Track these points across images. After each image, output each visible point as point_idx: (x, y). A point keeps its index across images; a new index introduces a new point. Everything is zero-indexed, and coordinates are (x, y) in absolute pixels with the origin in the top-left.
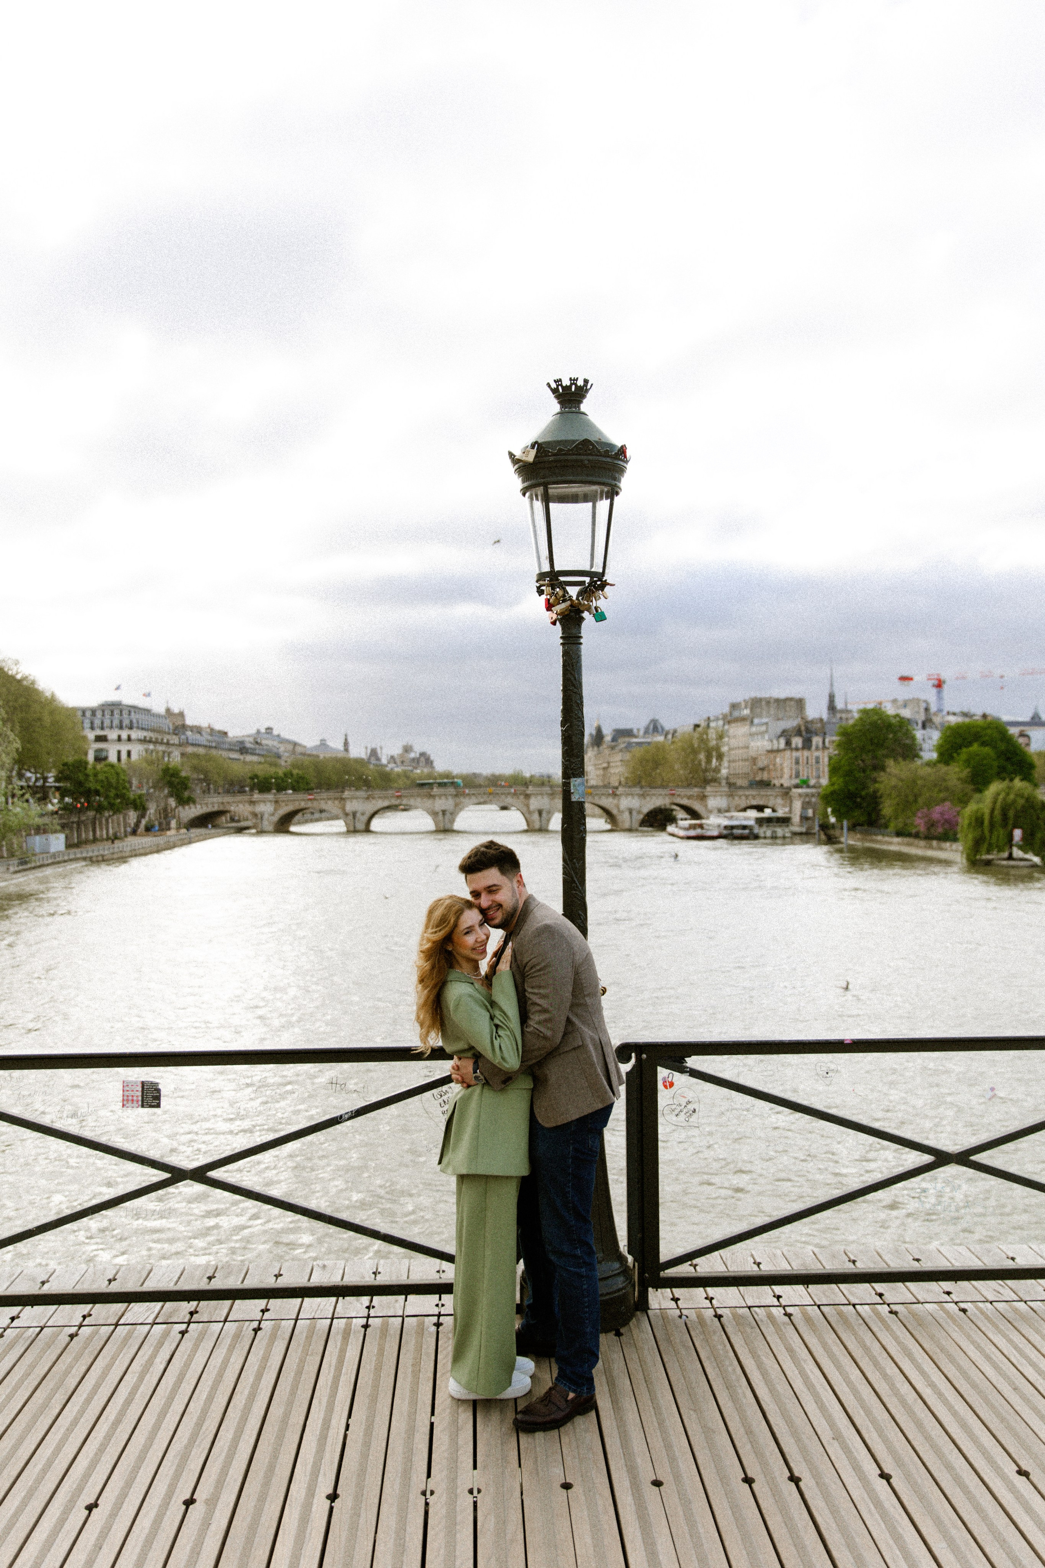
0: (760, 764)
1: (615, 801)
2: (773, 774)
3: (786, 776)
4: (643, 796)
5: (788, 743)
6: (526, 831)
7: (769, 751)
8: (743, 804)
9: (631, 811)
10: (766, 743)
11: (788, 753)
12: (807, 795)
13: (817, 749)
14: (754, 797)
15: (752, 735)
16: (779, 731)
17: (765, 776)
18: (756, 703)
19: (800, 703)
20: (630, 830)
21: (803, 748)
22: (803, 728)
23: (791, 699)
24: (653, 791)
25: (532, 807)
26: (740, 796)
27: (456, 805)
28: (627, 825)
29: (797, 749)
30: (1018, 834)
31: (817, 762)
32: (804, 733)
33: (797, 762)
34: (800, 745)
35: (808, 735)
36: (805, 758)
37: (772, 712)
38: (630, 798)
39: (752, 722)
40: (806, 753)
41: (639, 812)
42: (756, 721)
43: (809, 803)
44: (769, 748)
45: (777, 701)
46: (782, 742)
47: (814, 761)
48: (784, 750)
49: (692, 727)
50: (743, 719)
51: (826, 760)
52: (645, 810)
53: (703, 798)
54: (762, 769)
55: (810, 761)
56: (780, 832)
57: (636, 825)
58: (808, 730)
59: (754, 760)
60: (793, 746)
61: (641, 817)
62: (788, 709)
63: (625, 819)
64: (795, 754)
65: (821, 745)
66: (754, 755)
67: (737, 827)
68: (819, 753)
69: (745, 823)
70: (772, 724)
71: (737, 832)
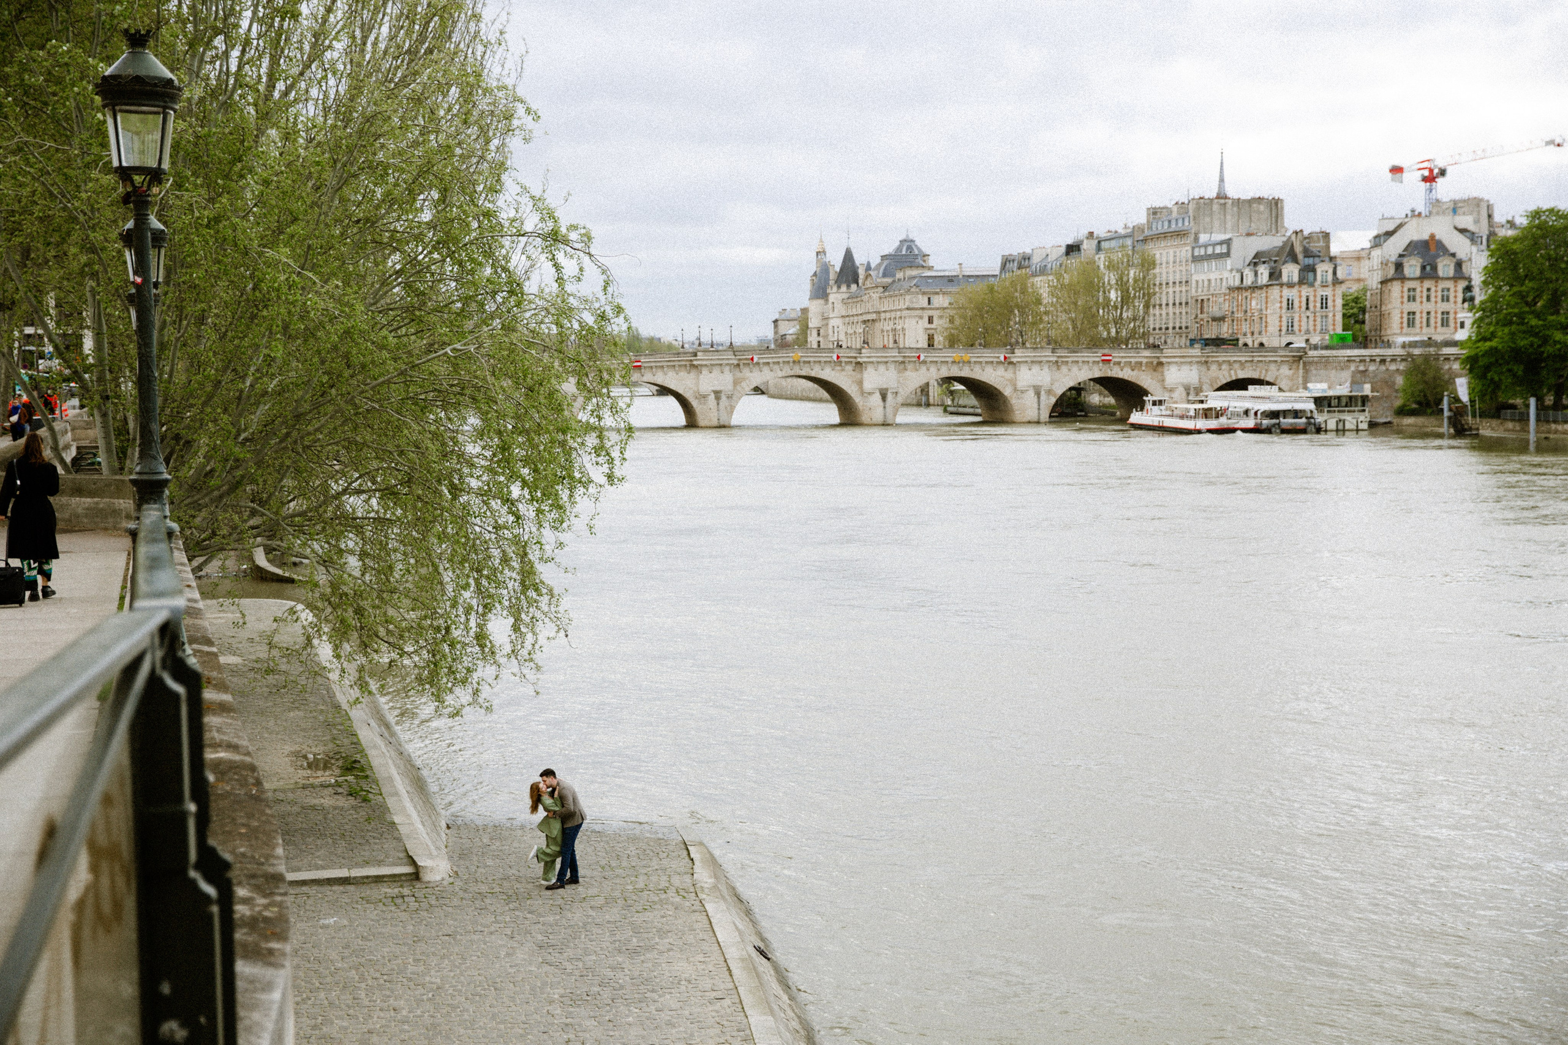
0: (1216, 311)
1: (1009, 375)
2: (1245, 327)
3: (1273, 328)
4: (1056, 365)
5: (1275, 275)
7: (1231, 289)
8: (1225, 377)
9: (1037, 390)
10: (1226, 274)
11: (1275, 292)
13: (1324, 286)
14: (1243, 364)
15: (1196, 260)
16: (1250, 255)
17: (1225, 331)
18: (1203, 206)
19: (1275, 206)
20: (1037, 422)
21: (1301, 282)
22: (1298, 249)
23: (1260, 200)
24: (1073, 357)
25: (868, 386)
27: (736, 383)
28: (1032, 414)
29: (1291, 285)
31: (1324, 304)
32: (1300, 257)
33: (1290, 306)
34: (1296, 278)
35: (1310, 261)
36: (1304, 299)
37: (1230, 221)
38: (1036, 369)
39: (1196, 239)
40: (1305, 291)
41: (1049, 392)
42: (1203, 238)
44: (1237, 283)
45: (1238, 203)
46: (1264, 271)
47: (1319, 305)
48: (1266, 286)
49: (1063, 250)
50: (1180, 234)
51: (1339, 302)
52: (1060, 390)
53: (1158, 367)
54: (1219, 319)
55: (1311, 305)
57: (1045, 415)
58: (1307, 253)
59: (1200, 304)
60: (1285, 279)
61: (1053, 400)
62: (1255, 216)
63: (1025, 405)
64: (1287, 292)
65: (1330, 277)
66: (1201, 294)
67: (1285, 413)
68: (1328, 292)
69: (1298, 406)
70: (1237, 242)
71: (1287, 422)
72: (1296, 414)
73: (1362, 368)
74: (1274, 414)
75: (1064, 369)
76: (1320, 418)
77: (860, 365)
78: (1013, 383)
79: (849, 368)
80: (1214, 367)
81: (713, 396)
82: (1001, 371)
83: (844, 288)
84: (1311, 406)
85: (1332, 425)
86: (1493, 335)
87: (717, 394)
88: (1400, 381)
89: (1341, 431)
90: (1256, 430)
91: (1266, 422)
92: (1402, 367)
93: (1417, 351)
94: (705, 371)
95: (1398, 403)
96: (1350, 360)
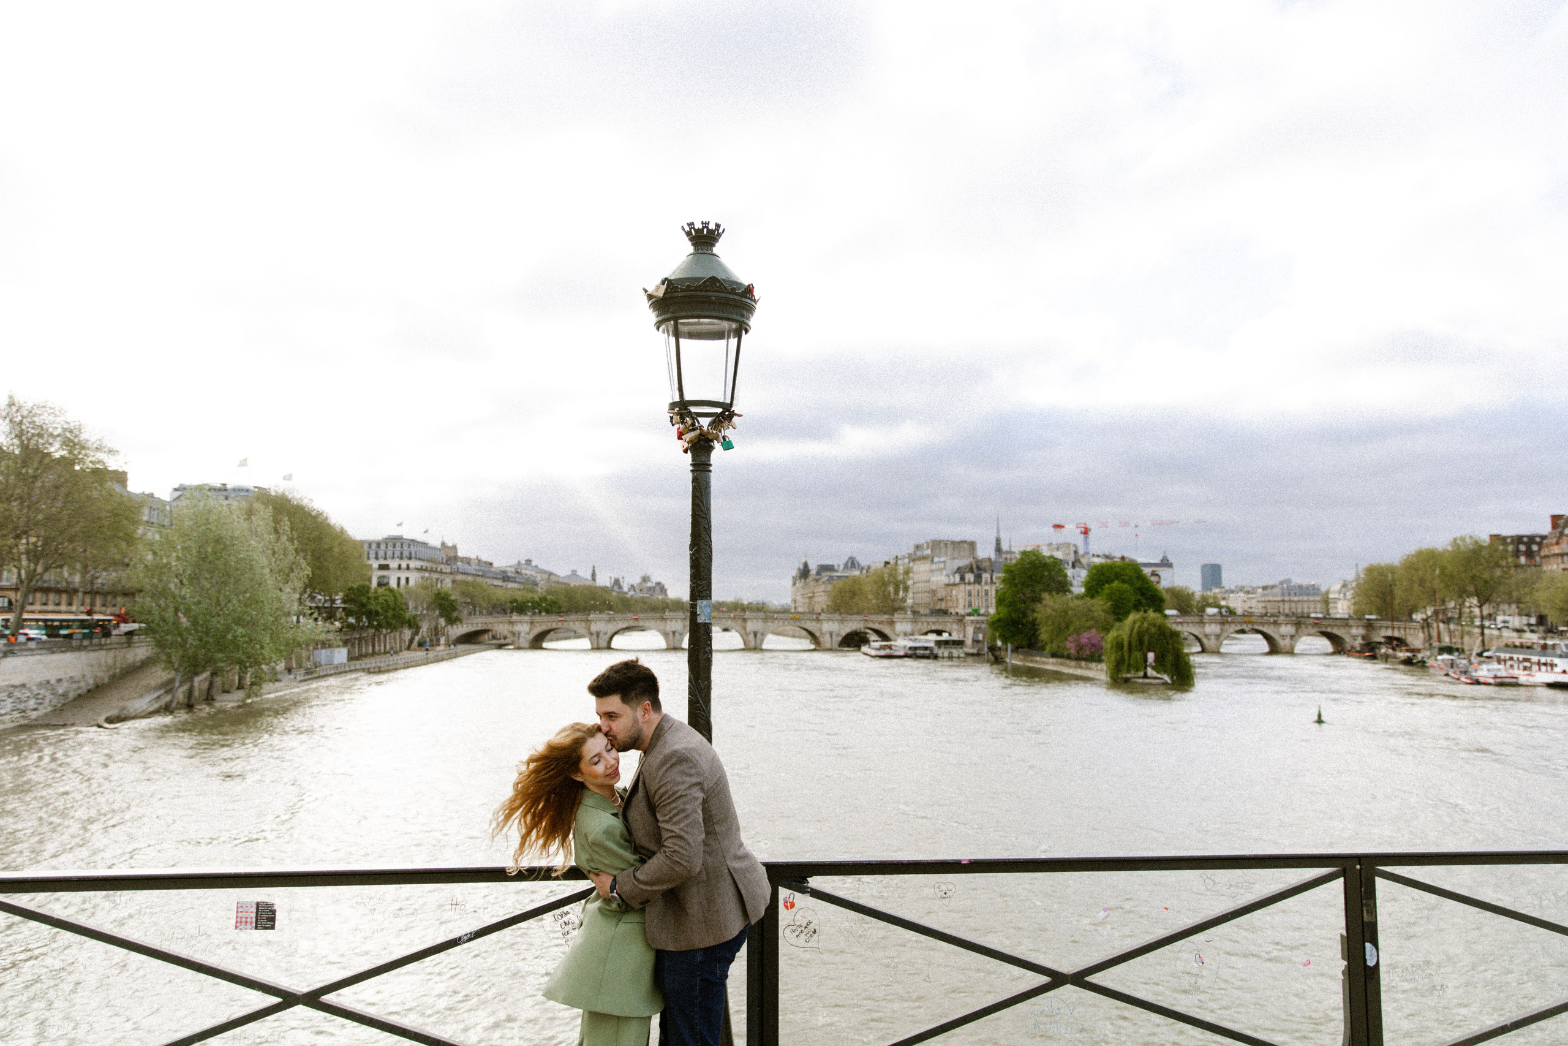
0: (939, 596)
1: (819, 625)
2: (950, 604)
3: (961, 606)
4: (842, 621)
5: (962, 578)
6: (743, 650)
7: (946, 585)
8: (925, 629)
9: (831, 634)
10: (943, 578)
11: (962, 587)
12: (978, 622)
13: (986, 583)
14: (934, 623)
15: (932, 571)
16: (954, 568)
17: (943, 606)
18: (936, 545)
19: (972, 545)
20: (830, 650)
21: (974, 583)
22: (974, 567)
23: (965, 542)
24: (849, 617)
25: (748, 629)
26: (922, 623)
27: (685, 627)
28: (828, 645)
29: (969, 583)
30: (1151, 656)
31: (986, 594)
32: (975, 570)
33: (970, 595)
34: (972, 580)
35: (979, 572)
36: (976, 591)
37: (949, 552)
38: (830, 623)
39: (932, 560)
40: (977, 587)
41: (838, 635)
42: (936, 559)
43: (979, 628)
44: (946, 582)
45: (953, 543)
46: (957, 578)
47: (983, 594)
48: (959, 584)
49: (883, 564)
50: (924, 558)
51: (994, 592)
52: (844, 634)
53: (892, 623)
54: (941, 600)
55: (980, 594)
56: (955, 652)
57: (835, 646)
58: (979, 568)
59: (934, 592)
60: (967, 581)
61: (840, 638)
62: (962, 550)
63: (826, 641)
64: (968, 587)
65: (989, 581)
66: (934, 588)
67: (919, 648)
68: (987, 588)
69: (926, 645)
70: (949, 562)
71: (919, 652)
72: (926, 648)
74: (916, 648)
75: (845, 623)
76: (936, 651)
77: (745, 620)
78: (821, 630)
79: (740, 621)
80: (920, 624)
81: (671, 634)
82: (814, 623)
84: (934, 645)
85: (938, 655)
87: (674, 633)
89: (948, 658)
91: (910, 653)
94: (668, 622)
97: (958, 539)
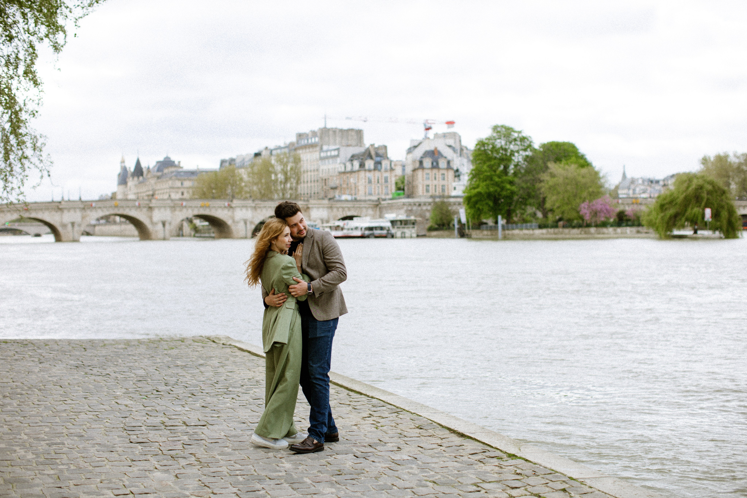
0: (332, 184)
1: (230, 213)
3: (362, 192)
4: (255, 208)
5: (362, 165)
7: (341, 173)
8: (340, 215)
9: (245, 222)
10: (337, 166)
11: (362, 174)
13: (386, 171)
14: (349, 208)
15: (322, 159)
16: (349, 156)
18: (325, 132)
19: (359, 133)
20: (245, 238)
21: (375, 169)
22: (373, 153)
23: (352, 130)
24: (263, 204)
26: (338, 208)
28: (242, 233)
29: (370, 171)
31: (386, 181)
32: (374, 157)
33: (370, 182)
34: (372, 167)
35: (378, 159)
36: (376, 178)
37: (338, 139)
38: (244, 210)
39: (321, 149)
40: (377, 174)
41: (252, 223)
42: (325, 148)
44: (343, 170)
45: (341, 131)
46: (356, 164)
47: (383, 181)
48: (358, 171)
49: (253, 155)
50: (313, 146)
51: (393, 179)
52: (257, 221)
54: (335, 188)
55: (380, 181)
57: (249, 235)
58: (377, 155)
59: (325, 181)
60: (367, 167)
61: (253, 226)
62: (350, 138)
63: (239, 229)
64: (368, 174)
65: (389, 168)
66: (325, 176)
67: (376, 228)
68: (387, 174)
69: (383, 225)
70: (342, 150)
71: (377, 232)
72: (382, 228)
73: (410, 208)
74: (371, 229)
75: (259, 211)
76: (393, 231)
77: (150, 208)
78: (233, 218)
79: (145, 210)
81: (70, 226)
82: (226, 212)
83: (136, 179)
84: (389, 224)
85: (399, 234)
86: (478, 186)
87: (73, 224)
88: (428, 215)
89: (403, 237)
90: (362, 237)
91: (367, 233)
92: (429, 208)
93: (437, 200)
94: (66, 212)
95: (427, 226)
96: (404, 204)
97: (345, 127)
